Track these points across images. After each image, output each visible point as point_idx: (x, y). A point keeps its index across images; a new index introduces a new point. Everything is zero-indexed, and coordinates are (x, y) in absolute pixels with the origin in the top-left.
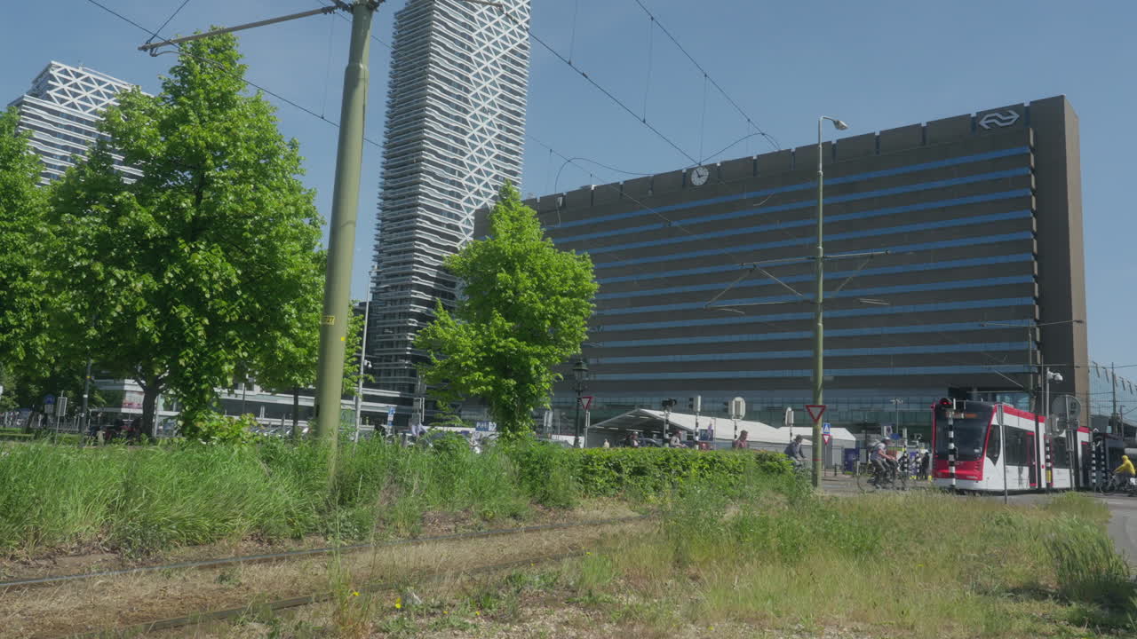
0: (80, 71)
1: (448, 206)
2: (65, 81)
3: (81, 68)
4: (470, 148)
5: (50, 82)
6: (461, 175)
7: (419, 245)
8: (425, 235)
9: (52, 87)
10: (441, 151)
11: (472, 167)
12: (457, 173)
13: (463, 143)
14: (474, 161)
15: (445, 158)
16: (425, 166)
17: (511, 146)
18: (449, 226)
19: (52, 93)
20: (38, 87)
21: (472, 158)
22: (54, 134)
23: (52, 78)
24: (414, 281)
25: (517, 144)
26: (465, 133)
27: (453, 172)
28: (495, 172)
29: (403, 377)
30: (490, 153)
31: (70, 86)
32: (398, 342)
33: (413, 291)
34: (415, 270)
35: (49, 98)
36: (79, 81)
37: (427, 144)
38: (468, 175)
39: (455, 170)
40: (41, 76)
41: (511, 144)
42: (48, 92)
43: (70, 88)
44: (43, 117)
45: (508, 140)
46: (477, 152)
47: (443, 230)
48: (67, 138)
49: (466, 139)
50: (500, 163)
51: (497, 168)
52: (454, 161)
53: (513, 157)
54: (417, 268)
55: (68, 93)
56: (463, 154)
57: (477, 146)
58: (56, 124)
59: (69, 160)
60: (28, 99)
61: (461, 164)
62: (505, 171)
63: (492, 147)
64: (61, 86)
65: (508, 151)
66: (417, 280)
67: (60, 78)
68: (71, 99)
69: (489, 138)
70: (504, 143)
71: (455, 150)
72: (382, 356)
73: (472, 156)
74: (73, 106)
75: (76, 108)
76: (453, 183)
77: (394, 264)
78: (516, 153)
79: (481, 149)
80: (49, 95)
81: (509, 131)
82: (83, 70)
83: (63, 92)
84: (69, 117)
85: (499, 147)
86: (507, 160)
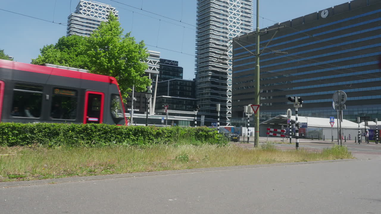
0: (90, 2)
1: (222, 38)
2: (85, 6)
3: (90, 1)
4: (230, 14)
5: (80, 7)
6: (227, 25)
7: (211, 54)
8: (213, 50)
9: (81, 9)
10: (218, 16)
11: (231, 21)
12: (225, 24)
13: (227, 12)
14: (232, 18)
15: (219, 18)
16: (212, 23)
17: (247, 11)
18: (223, 46)
19: (81, 11)
20: (77, 10)
21: (231, 17)
22: (82, 26)
23: (81, 6)
24: (210, 69)
25: (250, 10)
26: (227, 8)
27: (223, 24)
28: (241, 22)
29: (208, 107)
30: (238, 15)
31: (87, 8)
32: (205, 93)
33: (209, 73)
34: (210, 64)
35: (80, 13)
36: (90, 6)
37: (212, 14)
38: (230, 25)
39: (224, 23)
40: (78, 6)
41: (247, 10)
42: (80, 11)
43: (87, 9)
44: (79, 20)
45: (246, 9)
46: (233, 15)
47: (221, 47)
48: (87, 26)
49: (228, 10)
50: (244, 19)
51: (242, 20)
52: (224, 19)
53: (249, 15)
54: (211, 63)
55: (86, 10)
56: (227, 16)
57: (233, 12)
58: (83, 22)
59: (88, 34)
60: (74, 14)
61: (227, 20)
62: (246, 21)
63: (239, 12)
64: (84, 8)
65: (246, 13)
66: (211, 68)
67: (84, 6)
68: (88, 13)
69: (238, 9)
70: (244, 10)
71: (224, 15)
72: (200, 99)
73: (231, 16)
74: (88, 15)
75: (90, 16)
76: (223, 28)
77: (203, 63)
78: (250, 14)
79: (235, 13)
80: (80, 12)
81: (246, 5)
82: (91, 2)
83: (85, 10)
84: (87, 19)
85: (242, 12)
86: (246, 17)
